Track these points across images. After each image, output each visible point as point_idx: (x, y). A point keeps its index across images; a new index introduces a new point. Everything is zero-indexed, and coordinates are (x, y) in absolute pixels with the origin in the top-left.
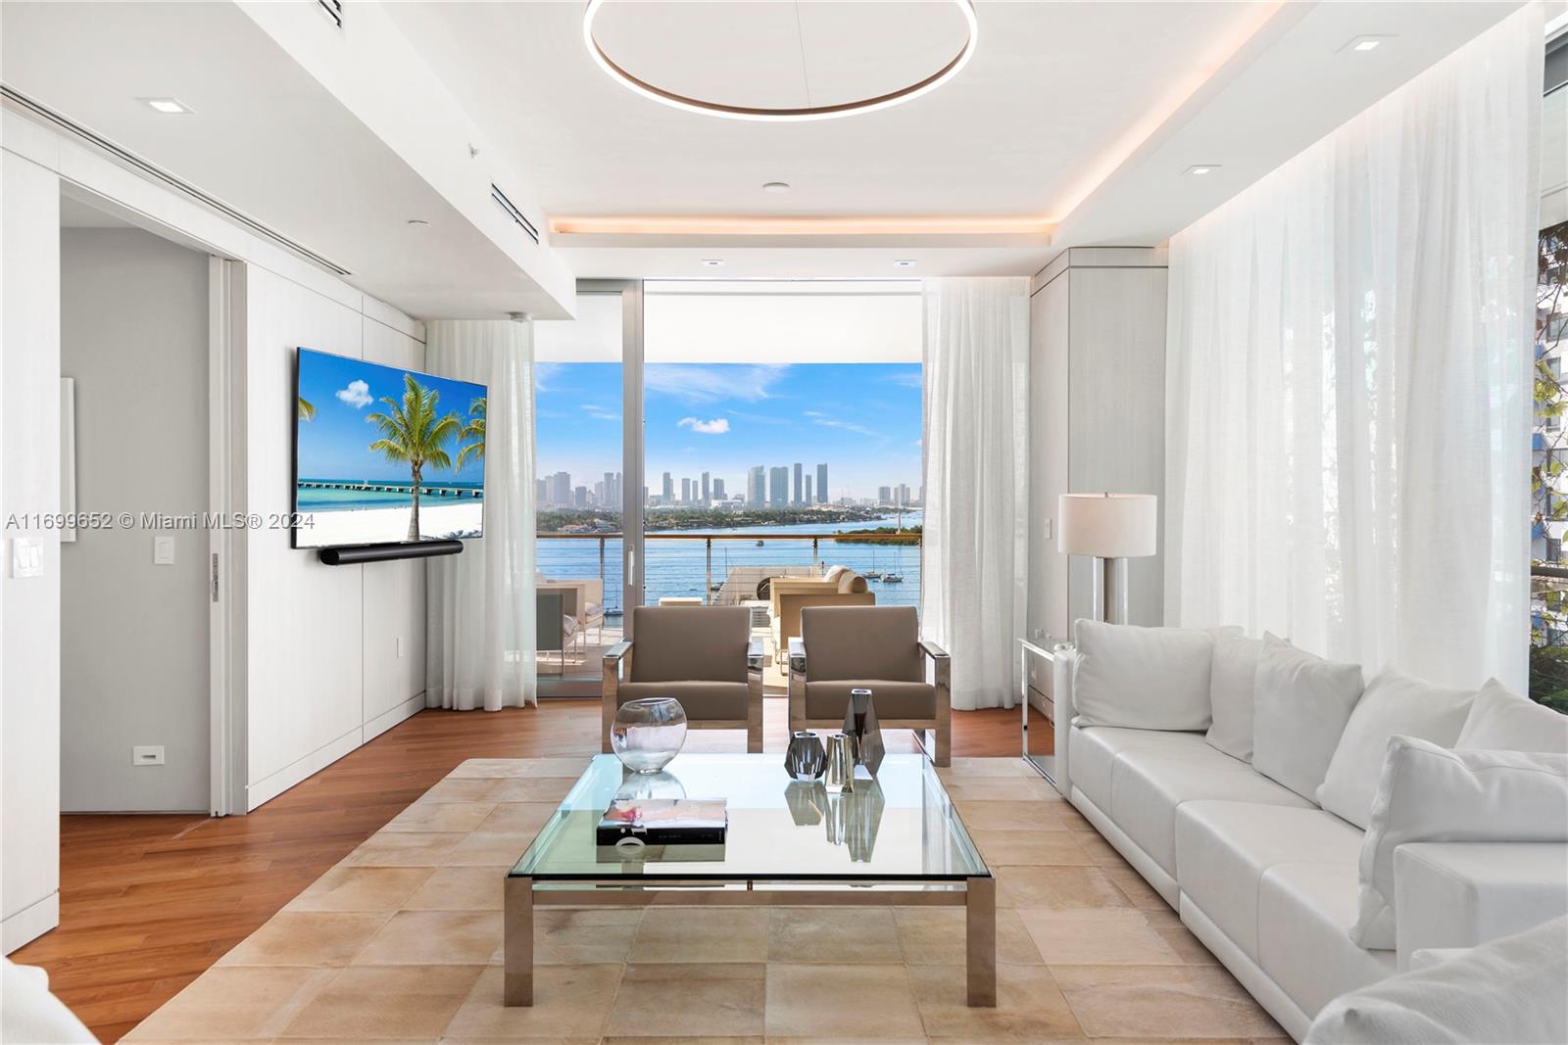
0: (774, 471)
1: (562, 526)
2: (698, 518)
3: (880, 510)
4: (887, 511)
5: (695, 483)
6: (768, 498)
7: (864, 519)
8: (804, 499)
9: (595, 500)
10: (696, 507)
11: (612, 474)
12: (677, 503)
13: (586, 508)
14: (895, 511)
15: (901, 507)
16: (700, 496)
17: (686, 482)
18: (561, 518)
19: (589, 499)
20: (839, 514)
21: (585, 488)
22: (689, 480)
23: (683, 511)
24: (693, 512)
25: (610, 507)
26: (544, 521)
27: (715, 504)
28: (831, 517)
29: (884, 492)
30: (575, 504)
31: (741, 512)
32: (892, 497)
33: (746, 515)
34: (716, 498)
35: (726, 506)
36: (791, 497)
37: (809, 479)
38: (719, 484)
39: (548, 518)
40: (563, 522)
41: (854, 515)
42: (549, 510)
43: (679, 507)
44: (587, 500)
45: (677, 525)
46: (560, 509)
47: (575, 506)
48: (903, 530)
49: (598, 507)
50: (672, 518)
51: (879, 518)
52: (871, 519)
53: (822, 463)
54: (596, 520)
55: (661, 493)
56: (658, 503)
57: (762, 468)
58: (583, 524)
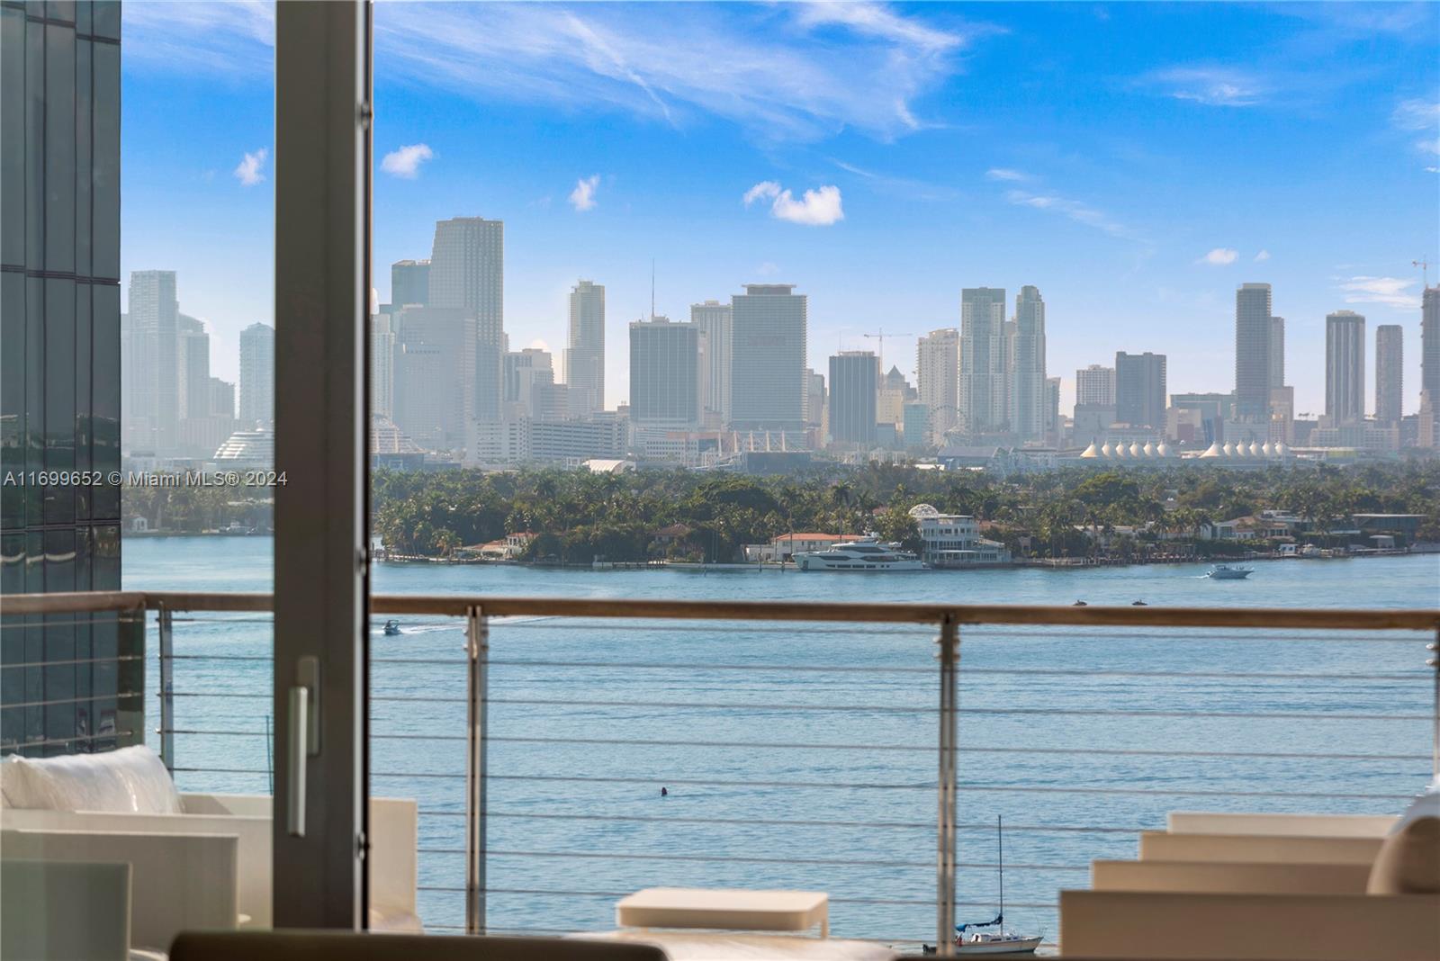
1: (765, 540)
2: (1399, 506)
5: (1391, 337)
9: (917, 415)
10: (1393, 452)
11: (999, 295)
12: (1302, 430)
13: (878, 456)
17: (1344, 330)
18: (753, 497)
19: (888, 409)
21: (870, 361)
22: (1358, 322)
23: (1328, 470)
24: (1374, 475)
25: (992, 452)
26: (684, 512)
30: (825, 438)
39: (698, 499)
40: (770, 519)
42: (708, 462)
43: (1310, 452)
44: (881, 417)
45: (1300, 535)
46: (757, 460)
49: (931, 452)
50: (1275, 501)
54: (919, 512)
56: (1212, 431)
58: (857, 528)
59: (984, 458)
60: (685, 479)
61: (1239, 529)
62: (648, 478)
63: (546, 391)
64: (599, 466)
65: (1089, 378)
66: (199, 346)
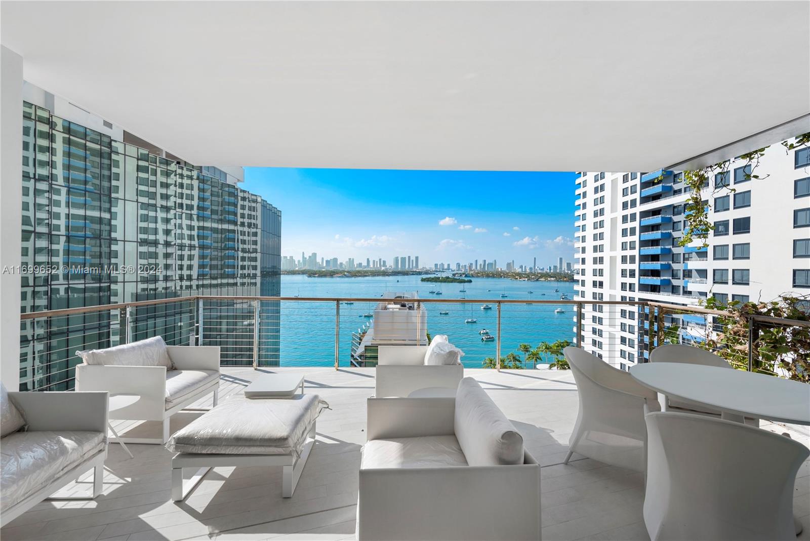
0: (402, 258)
2: (377, 273)
3: (435, 271)
4: (437, 271)
5: (377, 262)
6: (400, 267)
7: (430, 274)
8: (411, 267)
9: (345, 267)
10: (377, 269)
12: (371, 268)
13: (343, 269)
14: (440, 271)
15: (441, 270)
16: (378, 266)
17: (374, 261)
18: (334, 272)
19: (343, 266)
20: (422, 272)
21: (342, 263)
23: (373, 271)
24: (376, 271)
27: (383, 268)
28: (419, 273)
29: (436, 265)
31: (391, 271)
32: (439, 267)
33: (393, 272)
34: (383, 267)
35: (387, 269)
36: (407, 267)
37: (412, 261)
38: (384, 262)
40: (336, 273)
41: (427, 273)
42: (331, 270)
43: (372, 269)
45: (371, 275)
46: (334, 269)
47: (339, 268)
48: (442, 277)
49: (346, 269)
50: (369, 273)
51: (434, 274)
52: (432, 274)
53: (417, 256)
54: (346, 273)
55: (366, 265)
57: (398, 257)
59: (350, 269)
60: (329, 271)
61: (367, 274)
62: (327, 271)
63: (320, 265)
64: (323, 270)
65: (357, 264)
66: (295, 262)
